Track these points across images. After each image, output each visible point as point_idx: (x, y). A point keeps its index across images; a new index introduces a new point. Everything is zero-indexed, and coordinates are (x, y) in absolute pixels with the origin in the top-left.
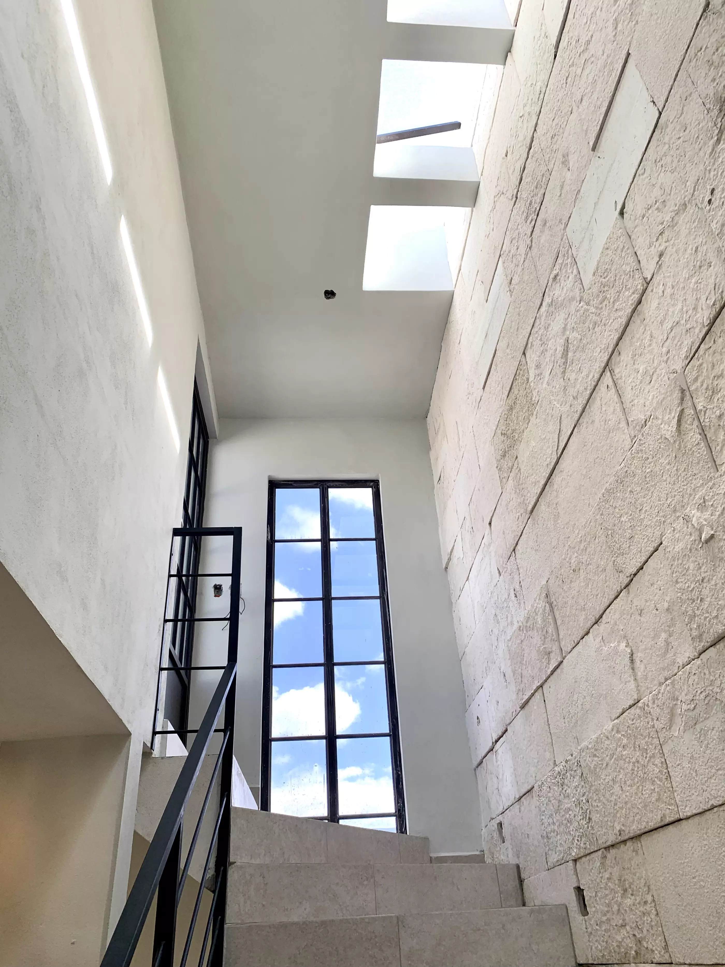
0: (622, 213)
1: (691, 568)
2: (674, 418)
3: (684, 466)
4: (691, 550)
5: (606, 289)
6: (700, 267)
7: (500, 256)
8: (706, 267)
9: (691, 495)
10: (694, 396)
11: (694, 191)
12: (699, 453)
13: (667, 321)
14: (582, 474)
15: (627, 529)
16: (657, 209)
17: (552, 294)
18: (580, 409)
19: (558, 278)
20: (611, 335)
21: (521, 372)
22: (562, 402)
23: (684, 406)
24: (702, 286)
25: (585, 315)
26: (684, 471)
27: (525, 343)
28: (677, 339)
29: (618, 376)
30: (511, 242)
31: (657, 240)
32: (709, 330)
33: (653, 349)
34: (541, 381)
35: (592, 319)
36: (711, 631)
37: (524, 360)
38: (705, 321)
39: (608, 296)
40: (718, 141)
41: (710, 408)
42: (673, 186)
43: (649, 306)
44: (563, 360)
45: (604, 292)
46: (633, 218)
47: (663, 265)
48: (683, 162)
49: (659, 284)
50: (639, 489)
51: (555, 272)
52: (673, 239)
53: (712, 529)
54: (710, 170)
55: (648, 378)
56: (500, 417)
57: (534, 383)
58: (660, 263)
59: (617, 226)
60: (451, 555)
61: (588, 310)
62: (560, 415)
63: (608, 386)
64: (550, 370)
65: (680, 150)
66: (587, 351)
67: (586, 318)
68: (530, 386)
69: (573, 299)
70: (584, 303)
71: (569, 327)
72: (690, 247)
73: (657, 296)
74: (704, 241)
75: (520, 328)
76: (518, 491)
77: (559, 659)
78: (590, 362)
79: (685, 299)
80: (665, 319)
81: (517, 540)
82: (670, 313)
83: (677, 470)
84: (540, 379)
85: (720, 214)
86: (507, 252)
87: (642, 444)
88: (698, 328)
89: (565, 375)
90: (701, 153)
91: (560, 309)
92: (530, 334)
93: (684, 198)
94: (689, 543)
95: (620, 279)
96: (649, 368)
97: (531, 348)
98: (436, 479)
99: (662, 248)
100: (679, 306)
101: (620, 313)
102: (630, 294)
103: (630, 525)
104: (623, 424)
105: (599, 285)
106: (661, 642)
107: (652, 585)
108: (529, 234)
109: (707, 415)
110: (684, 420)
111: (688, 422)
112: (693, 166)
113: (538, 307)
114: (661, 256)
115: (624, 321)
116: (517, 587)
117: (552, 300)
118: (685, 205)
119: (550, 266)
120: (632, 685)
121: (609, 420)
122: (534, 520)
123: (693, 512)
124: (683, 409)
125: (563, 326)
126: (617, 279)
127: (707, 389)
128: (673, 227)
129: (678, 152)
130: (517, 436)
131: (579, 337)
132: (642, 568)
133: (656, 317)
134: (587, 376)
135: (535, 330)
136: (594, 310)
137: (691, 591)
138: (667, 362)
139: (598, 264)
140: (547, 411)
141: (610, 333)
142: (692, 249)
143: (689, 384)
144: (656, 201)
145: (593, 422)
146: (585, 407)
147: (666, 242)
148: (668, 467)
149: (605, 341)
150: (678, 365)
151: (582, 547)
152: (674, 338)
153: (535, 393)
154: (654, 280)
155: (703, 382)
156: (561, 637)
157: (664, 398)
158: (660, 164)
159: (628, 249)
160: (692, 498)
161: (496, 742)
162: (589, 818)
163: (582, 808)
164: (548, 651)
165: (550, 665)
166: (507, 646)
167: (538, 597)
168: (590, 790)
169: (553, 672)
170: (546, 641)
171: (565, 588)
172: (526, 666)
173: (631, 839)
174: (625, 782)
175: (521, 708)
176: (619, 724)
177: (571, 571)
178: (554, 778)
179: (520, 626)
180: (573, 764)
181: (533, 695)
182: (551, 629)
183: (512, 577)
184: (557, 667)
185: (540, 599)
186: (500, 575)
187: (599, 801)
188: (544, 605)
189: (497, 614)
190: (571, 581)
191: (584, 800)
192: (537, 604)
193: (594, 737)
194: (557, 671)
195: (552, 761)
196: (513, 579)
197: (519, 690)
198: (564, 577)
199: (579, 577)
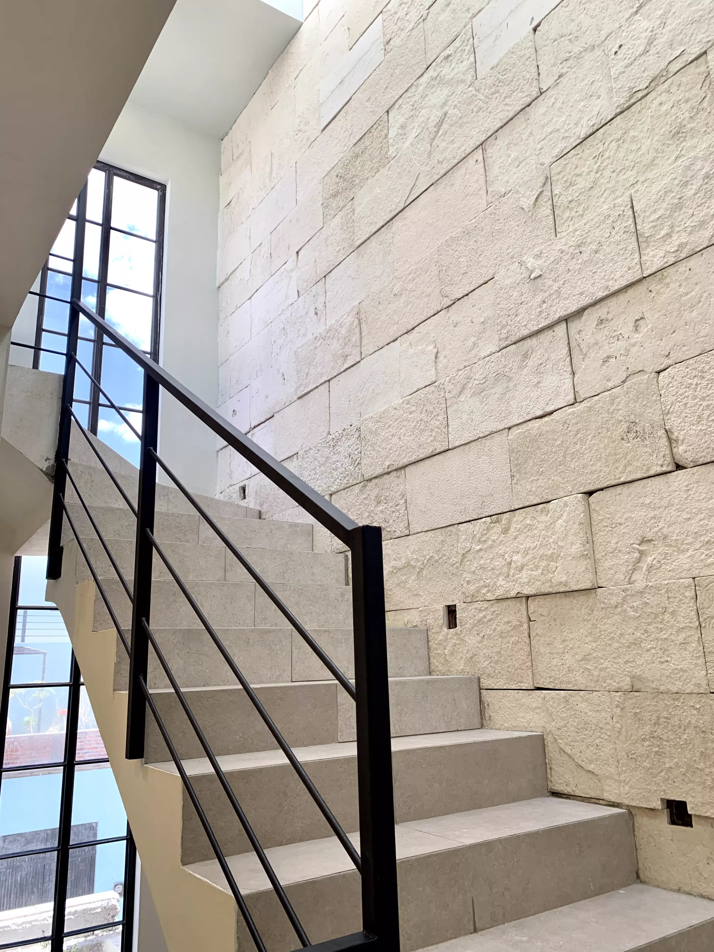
0: (535, 30)
1: (515, 295)
2: (534, 195)
3: (530, 229)
4: (518, 284)
5: (500, 84)
6: (591, 96)
7: (381, 12)
8: (595, 98)
9: (530, 248)
10: (554, 184)
11: (606, 39)
12: (546, 222)
13: (549, 126)
14: (427, 223)
15: (464, 267)
16: (570, 40)
17: (439, 70)
18: (443, 172)
19: (451, 58)
20: (494, 122)
21: (380, 127)
22: (424, 163)
23: (544, 189)
24: (588, 110)
25: (471, 99)
26: (530, 232)
27: (392, 103)
28: (553, 141)
29: (488, 155)
30: (401, 4)
31: (561, 63)
32: (582, 142)
33: (529, 143)
34: (403, 140)
35: (478, 104)
36: (518, 334)
37: (386, 117)
38: (582, 134)
39: (501, 91)
40: (637, 12)
41: (565, 195)
42: (590, 28)
43: (536, 110)
44: (436, 129)
45: (498, 86)
46: (545, 37)
47: (560, 84)
48: (603, 15)
49: (551, 97)
50: (484, 240)
51: (447, 52)
52: (576, 68)
53: (542, 271)
54: (623, 31)
55: (518, 163)
56: (339, 160)
57: (394, 140)
58: (558, 81)
59: (529, 38)
60: (230, 276)
61: (476, 96)
62: (418, 172)
63: (477, 161)
64: (417, 134)
65: (604, 4)
66: (464, 128)
67: (472, 102)
68: (388, 142)
69: (463, 81)
70: (473, 89)
71: (450, 103)
72: (588, 79)
73: (547, 105)
74: (601, 79)
75: (389, 88)
76: (345, 228)
77: (358, 360)
78: (465, 138)
79: (570, 115)
80: (548, 124)
81: (331, 269)
82: (553, 121)
83: (523, 231)
84: (402, 139)
85: (621, 64)
86: (392, 12)
87: (497, 209)
88: (574, 138)
89: (433, 142)
90: (620, 15)
91: (444, 85)
92: (401, 96)
93: (595, 41)
94: (519, 279)
95: (517, 81)
96: (520, 156)
97: (398, 109)
98: (223, 203)
99: (564, 71)
100: (563, 119)
101: (509, 108)
102: (523, 96)
103: (467, 264)
104: (483, 192)
105: (495, 79)
106: (469, 343)
107: (473, 306)
108: (427, 7)
109: (560, 198)
110: (541, 198)
111: (544, 200)
112: (610, 21)
113: (418, 76)
114: (560, 76)
115: (511, 115)
116: (320, 307)
117: (438, 75)
118: (594, 46)
119: (444, 45)
120: (433, 372)
121: (470, 186)
122: (359, 254)
123: (529, 259)
124: (543, 191)
125: (444, 101)
126: (514, 80)
127: (566, 181)
128: (578, 59)
129: (602, 5)
130: (357, 181)
131: (460, 115)
132: (467, 295)
133: (540, 121)
134: (459, 148)
135: (408, 94)
136: (482, 98)
137: (510, 310)
138: (538, 155)
139: (499, 62)
140: (405, 167)
141: (494, 120)
142: (589, 81)
143: (552, 175)
144: (570, 33)
145: (452, 185)
146: (448, 172)
147: (568, 68)
148: (516, 228)
149: (486, 125)
150: (547, 161)
151: (410, 277)
152: (551, 140)
153: (391, 149)
154: (548, 92)
155: (564, 176)
156: (363, 344)
157: (530, 180)
158: (584, 6)
159: (533, 60)
160: (530, 251)
161: (255, 427)
162: (358, 464)
163: (352, 458)
164: (346, 354)
165: (345, 365)
166: (295, 352)
167: (346, 315)
168: (366, 444)
169: (347, 369)
170: (347, 347)
171: (380, 308)
172: (315, 366)
173: (396, 470)
174: (405, 434)
175: (299, 398)
176: (411, 399)
177: (391, 295)
178: (326, 443)
179: (317, 337)
180: (351, 431)
181: (317, 387)
182: (355, 338)
183: (315, 298)
184: (352, 366)
185: (348, 315)
186: (299, 297)
187: (373, 450)
188: (352, 320)
189: (286, 328)
190: (389, 303)
191: (356, 453)
192: (345, 319)
193: (381, 410)
194: (352, 368)
195: (326, 432)
196: (316, 300)
197: (301, 384)
198: (382, 299)
199: (399, 300)
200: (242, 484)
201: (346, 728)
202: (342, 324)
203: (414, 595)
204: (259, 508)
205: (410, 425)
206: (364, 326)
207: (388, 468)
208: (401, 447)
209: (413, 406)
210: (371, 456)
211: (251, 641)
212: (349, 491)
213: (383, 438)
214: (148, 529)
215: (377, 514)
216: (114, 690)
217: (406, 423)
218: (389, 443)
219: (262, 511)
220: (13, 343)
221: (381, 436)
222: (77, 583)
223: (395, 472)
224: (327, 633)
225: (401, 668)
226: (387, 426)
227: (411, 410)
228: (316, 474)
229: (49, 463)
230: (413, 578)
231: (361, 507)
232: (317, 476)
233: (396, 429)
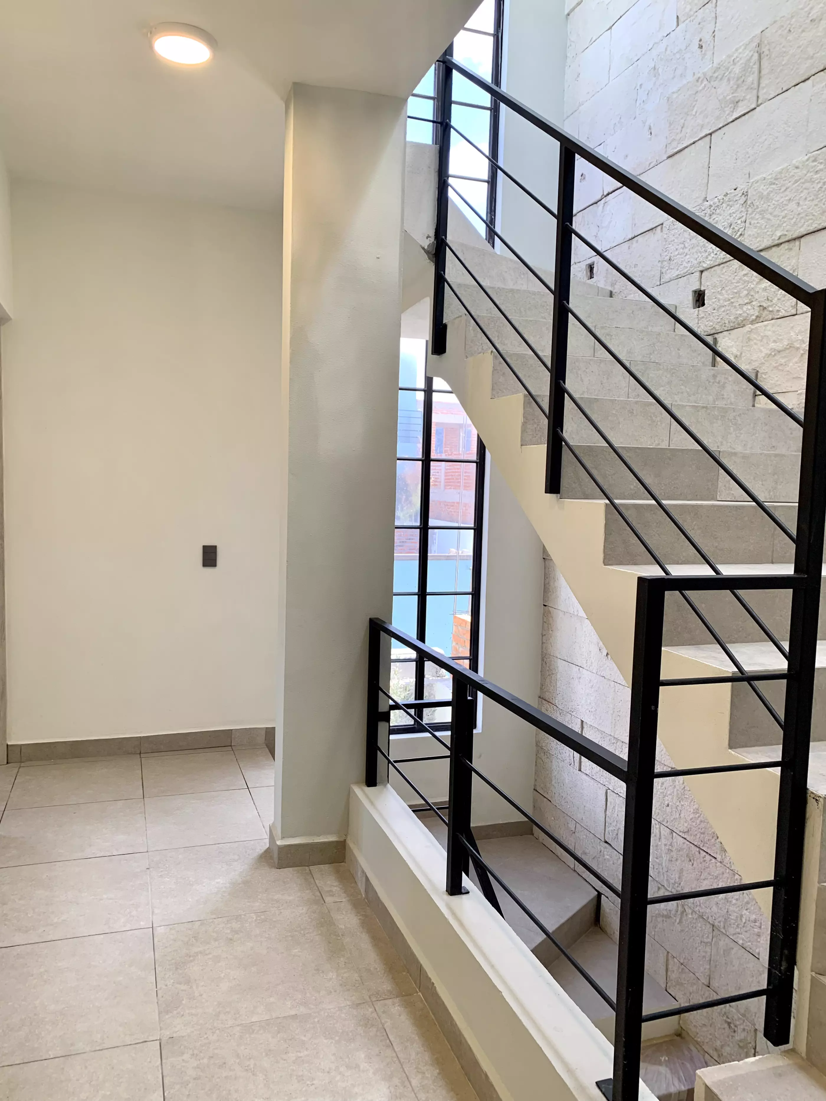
77: (753, 106)
116: (707, 37)
156: (762, 85)
161: (608, 194)
162: (741, 235)
163: (734, 228)
164: (737, 100)
165: (735, 113)
166: (668, 99)
167: (743, 47)
168: (753, 212)
169: (736, 119)
170: (739, 90)
171: (790, 37)
172: (694, 115)
173: (788, 241)
174: (806, 199)
175: (669, 157)
176: (819, 155)
177: (807, 21)
178: (700, 211)
179: (699, 78)
180: (735, 196)
181: (694, 143)
182: (752, 78)
183: (701, 26)
184: (744, 115)
185: (745, 48)
186: (678, 25)
187: (762, 219)
188: (750, 54)
189: (657, 67)
190: (803, 31)
191: (739, 222)
192: (740, 53)
193: (779, 169)
194: (743, 118)
195: (703, 198)
196: (702, 28)
197: (674, 140)
198: (793, 26)
199: (817, 27)
200: (589, 262)
201: (725, 489)
202: (736, 61)
203: (794, 378)
204: (610, 289)
205: (813, 188)
206: (765, 63)
207: (779, 239)
208: (799, 214)
209: (821, 163)
210: (758, 225)
211: (635, 412)
212: (726, 268)
213: (776, 203)
214: (565, 302)
215: (758, 292)
216: (522, 445)
217: (807, 185)
218: (785, 210)
219: (614, 291)
220: (409, 117)
221: (774, 202)
222: (467, 357)
223: (787, 244)
224: (705, 409)
225: (774, 447)
226: (783, 189)
227: (818, 169)
228: (685, 247)
229: (430, 241)
230: (796, 359)
231: (738, 284)
232: (686, 251)
233: (795, 192)
